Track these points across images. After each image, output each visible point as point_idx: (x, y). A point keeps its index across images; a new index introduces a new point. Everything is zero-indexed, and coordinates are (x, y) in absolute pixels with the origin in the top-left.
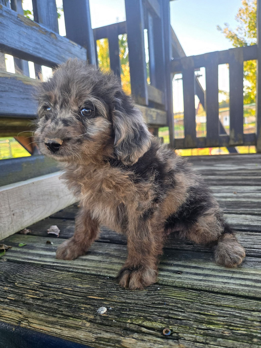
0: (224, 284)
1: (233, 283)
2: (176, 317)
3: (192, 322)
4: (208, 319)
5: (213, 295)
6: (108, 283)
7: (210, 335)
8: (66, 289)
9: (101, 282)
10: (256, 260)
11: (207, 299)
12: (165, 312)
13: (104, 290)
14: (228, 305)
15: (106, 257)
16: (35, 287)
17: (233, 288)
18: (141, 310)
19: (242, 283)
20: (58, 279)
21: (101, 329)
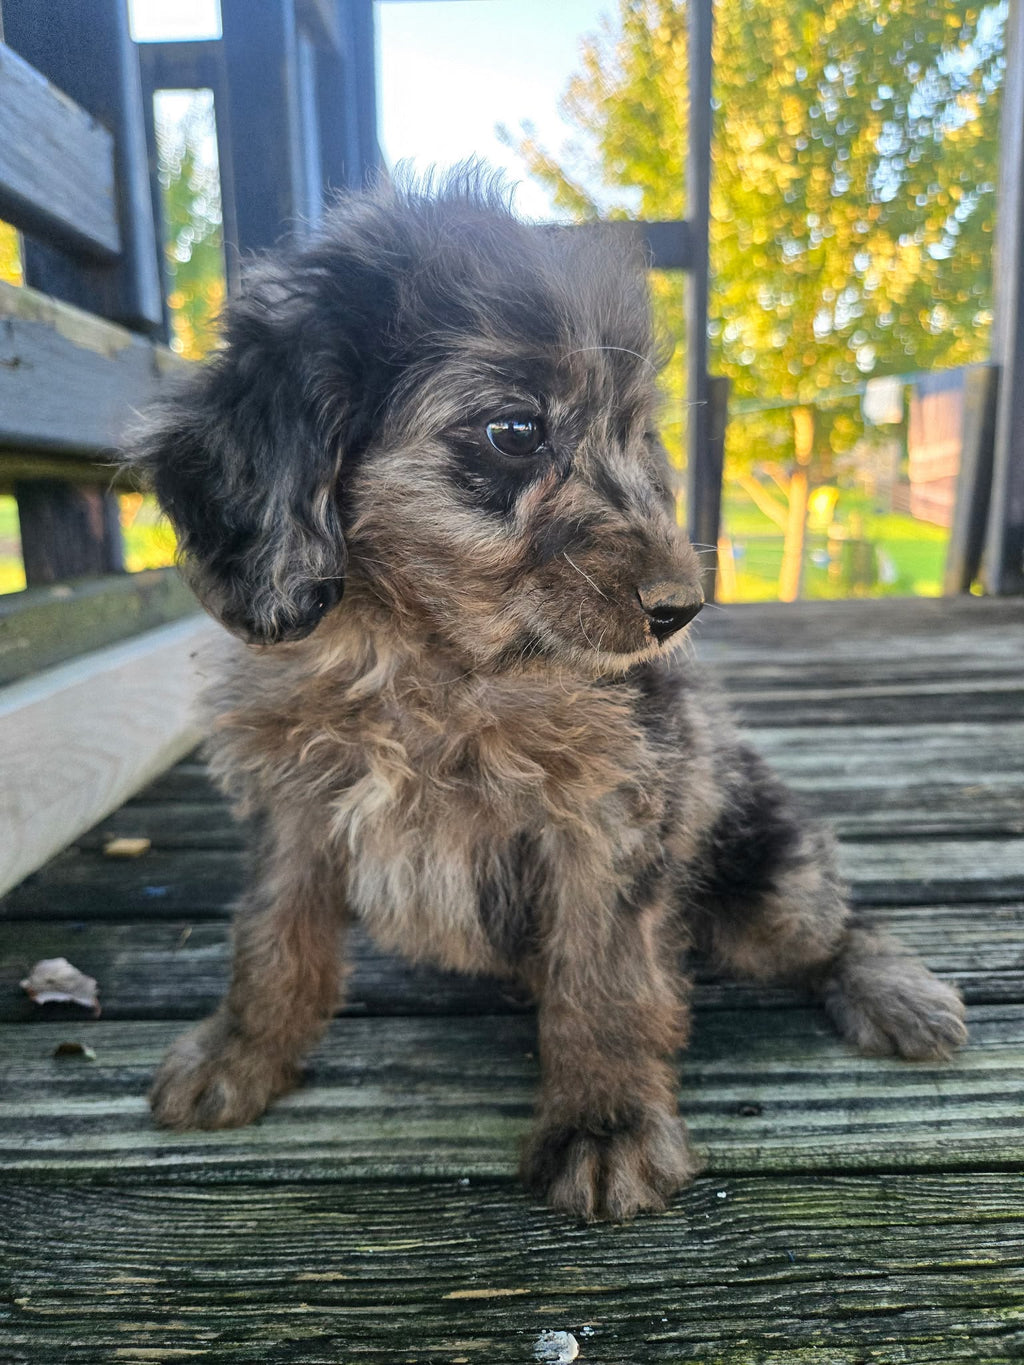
2: (869, 1307)
3: (941, 1312)
4: (984, 1286)
8: (311, 1282)
11: (923, 1203)
12: (817, 1294)
13: (501, 1250)
15: (399, 1088)
18: (718, 1308)
19: (991, 1116)
20: (240, 1235)
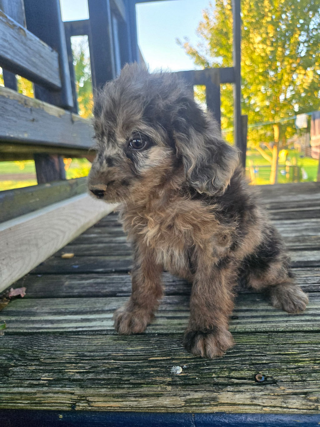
1: (294, 320)
2: (260, 362)
3: (279, 364)
4: (292, 358)
5: (283, 335)
6: (163, 340)
7: (303, 372)
9: (155, 341)
11: (279, 339)
12: (246, 359)
14: (301, 341)
16: (72, 359)
17: (297, 325)
18: (220, 362)
19: (303, 319)
20: (97, 346)
21: (188, 389)
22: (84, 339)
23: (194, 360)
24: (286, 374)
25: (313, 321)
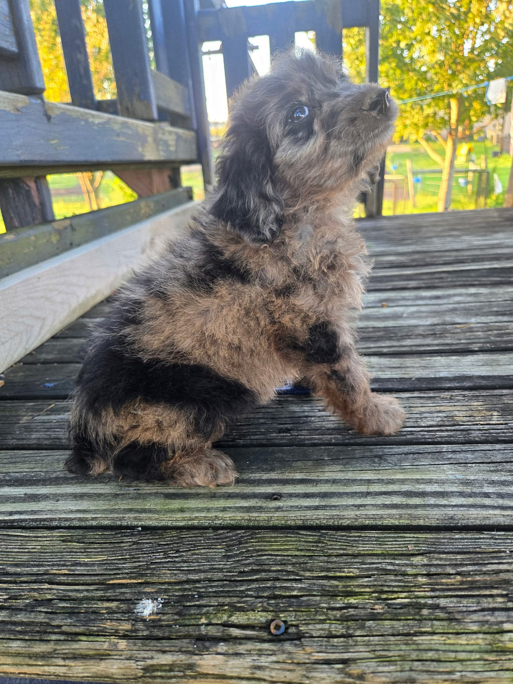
0: (358, 510)
1: (372, 505)
2: (287, 594)
3: (318, 598)
4: (344, 586)
5: (343, 536)
6: (144, 543)
7: (353, 618)
8: (55, 574)
9: (129, 544)
10: (400, 450)
11: (335, 545)
12: (267, 587)
13: (139, 562)
14: (370, 550)
15: (125, 484)
17: (374, 515)
18: (222, 592)
19: (386, 503)
20: (32, 552)
21: (151, 648)
22: (16, 538)
23: (180, 587)
24: (323, 622)
25: (402, 508)
